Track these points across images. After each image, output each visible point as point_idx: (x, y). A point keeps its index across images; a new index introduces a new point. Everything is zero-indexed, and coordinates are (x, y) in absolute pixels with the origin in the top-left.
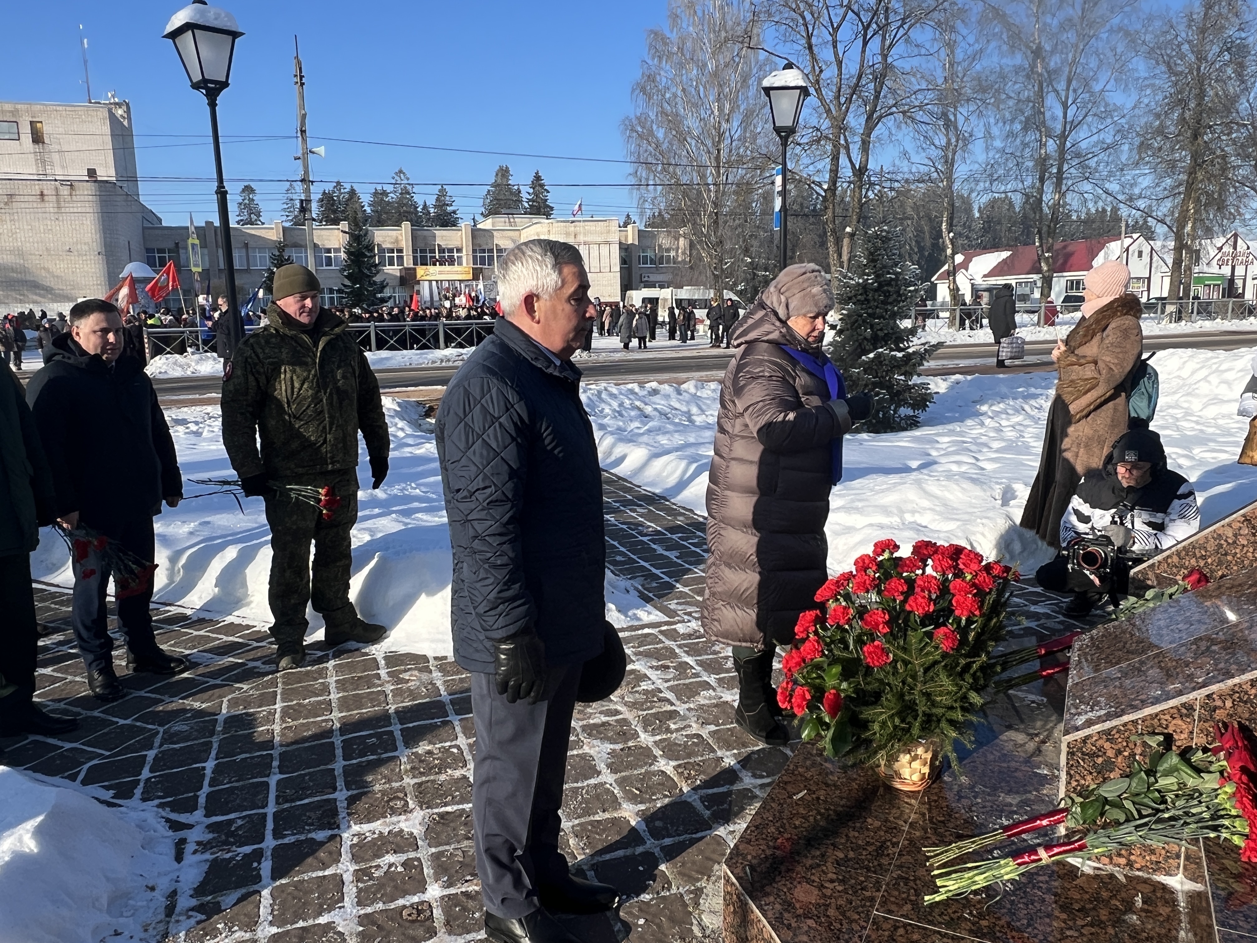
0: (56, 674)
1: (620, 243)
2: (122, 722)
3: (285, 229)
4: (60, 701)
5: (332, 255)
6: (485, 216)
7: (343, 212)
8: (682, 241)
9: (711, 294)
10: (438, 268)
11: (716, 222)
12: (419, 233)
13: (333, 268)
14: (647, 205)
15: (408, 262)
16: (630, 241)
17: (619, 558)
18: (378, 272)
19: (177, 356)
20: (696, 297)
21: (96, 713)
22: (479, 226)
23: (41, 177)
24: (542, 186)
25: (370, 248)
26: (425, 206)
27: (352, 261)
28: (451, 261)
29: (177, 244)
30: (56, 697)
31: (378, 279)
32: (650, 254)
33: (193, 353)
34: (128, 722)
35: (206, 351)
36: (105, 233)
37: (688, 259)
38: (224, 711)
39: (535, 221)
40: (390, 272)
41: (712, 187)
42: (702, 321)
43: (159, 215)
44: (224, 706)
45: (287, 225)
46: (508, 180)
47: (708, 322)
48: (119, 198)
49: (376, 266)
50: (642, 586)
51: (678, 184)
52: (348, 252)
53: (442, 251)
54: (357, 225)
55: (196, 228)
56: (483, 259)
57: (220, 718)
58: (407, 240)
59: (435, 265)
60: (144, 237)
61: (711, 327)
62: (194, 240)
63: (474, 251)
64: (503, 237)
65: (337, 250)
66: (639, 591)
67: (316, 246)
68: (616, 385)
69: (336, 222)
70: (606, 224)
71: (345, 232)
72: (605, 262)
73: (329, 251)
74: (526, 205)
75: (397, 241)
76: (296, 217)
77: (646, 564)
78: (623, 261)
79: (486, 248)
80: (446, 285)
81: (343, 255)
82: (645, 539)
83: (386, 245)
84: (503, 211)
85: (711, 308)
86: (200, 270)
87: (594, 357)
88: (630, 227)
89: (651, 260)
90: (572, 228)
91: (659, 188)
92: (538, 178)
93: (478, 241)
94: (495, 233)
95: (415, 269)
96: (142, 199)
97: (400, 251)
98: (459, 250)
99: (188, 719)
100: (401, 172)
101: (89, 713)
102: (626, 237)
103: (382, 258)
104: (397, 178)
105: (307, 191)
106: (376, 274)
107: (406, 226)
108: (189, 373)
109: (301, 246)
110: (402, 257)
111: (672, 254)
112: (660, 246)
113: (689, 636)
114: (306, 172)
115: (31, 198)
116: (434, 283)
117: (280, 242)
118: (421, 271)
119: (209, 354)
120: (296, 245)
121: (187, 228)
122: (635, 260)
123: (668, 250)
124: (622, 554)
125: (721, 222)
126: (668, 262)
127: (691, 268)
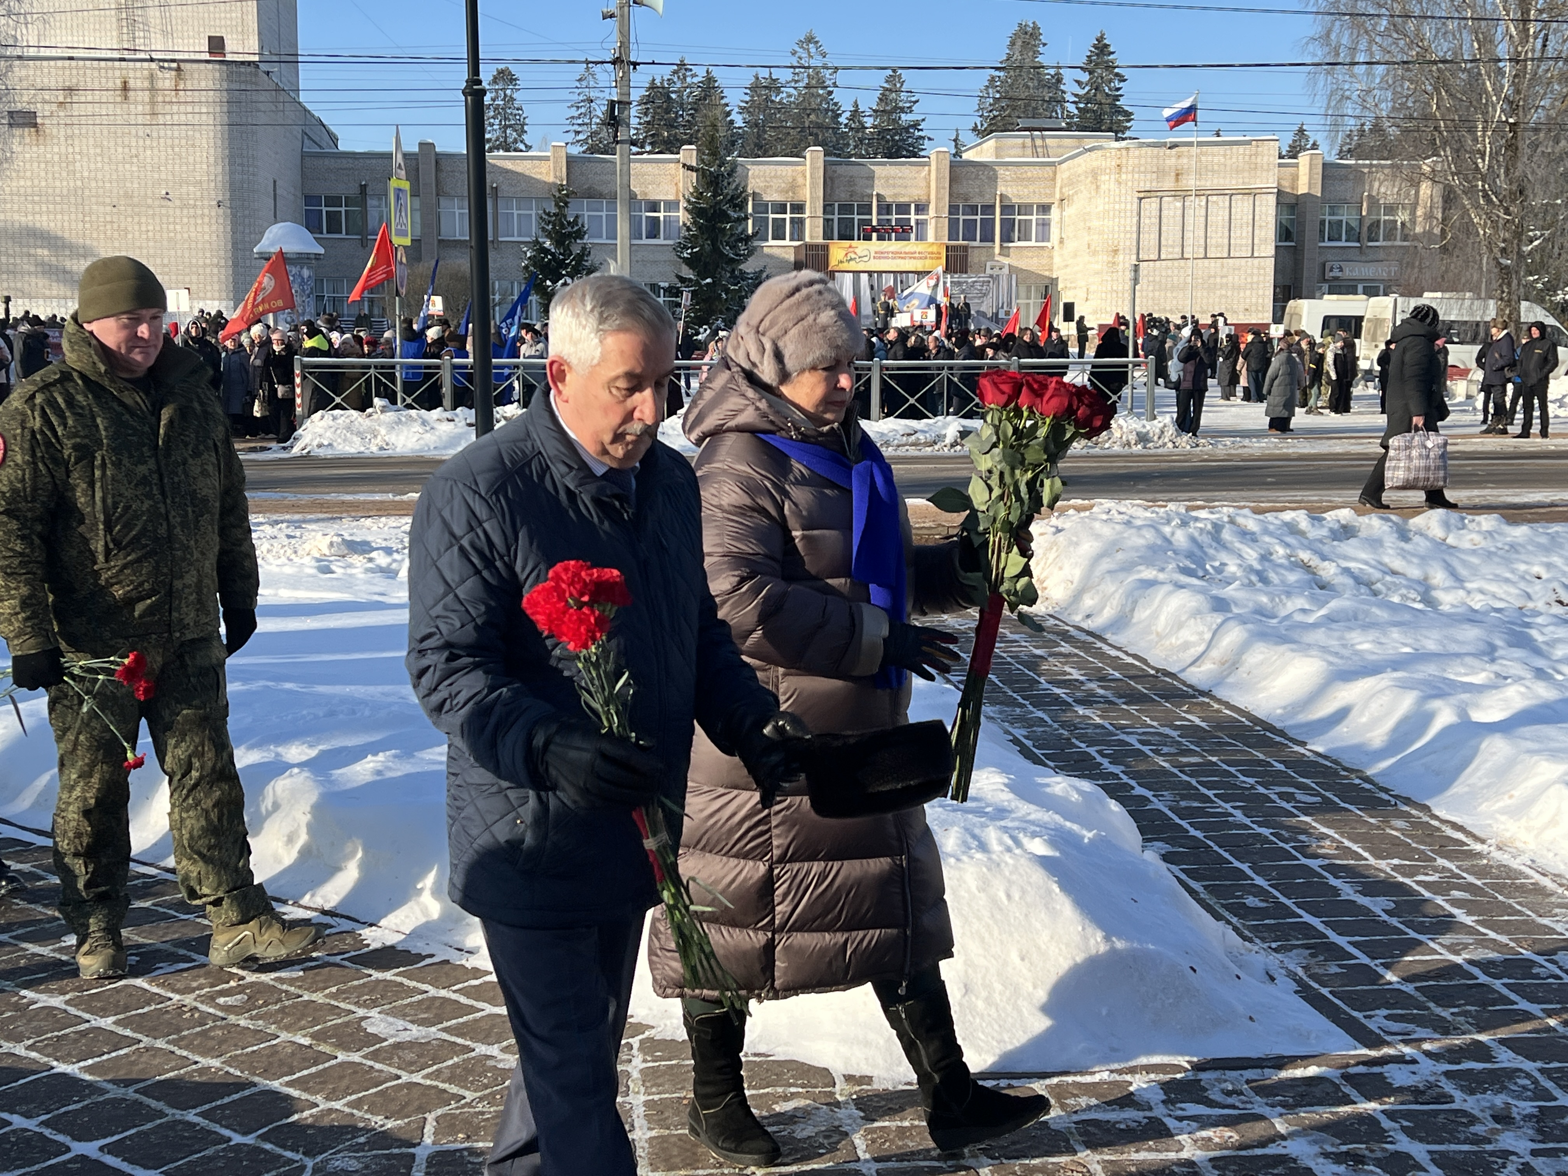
0: (120, 1031)
1: (1280, 193)
2: (237, 1139)
3: (571, 161)
4: (128, 1083)
5: (661, 215)
6: (982, 133)
7: (690, 124)
8: (1425, 189)
9: (1490, 311)
10: (875, 244)
11: (1512, 146)
12: (840, 170)
13: (660, 241)
14: (1349, 108)
15: (813, 233)
16: (1302, 189)
17: (1251, 901)
18: (751, 253)
19: (354, 413)
20: (1453, 318)
21: (191, 1116)
22: (966, 156)
23: (127, 55)
24: (1110, 67)
25: (738, 201)
26: (856, 114)
27: (700, 228)
28: (903, 232)
29: (363, 188)
30: (122, 1074)
31: (749, 267)
32: (1346, 216)
33: (384, 410)
34: (250, 1140)
35: (410, 407)
36: (231, 164)
37: (1437, 231)
38: (428, 1140)
39: (1089, 143)
40: (776, 252)
41: (1507, 67)
42: (1464, 373)
43: (333, 129)
44: (429, 1129)
45: (576, 150)
46: (1036, 53)
47: (1479, 375)
48: (263, 97)
49: (748, 239)
50: (1306, 968)
51: (1423, 61)
52: (696, 211)
53: (884, 208)
54: (714, 153)
55: (405, 155)
56: (970, 226)
57: (421, 1153)
58: (813, 185)
59: (869, 238)
60: (303, 174)
61: (1486, 388)
62: (399, 182)
63: (953, 209)
64: (1019, 180)
65: (672, 205)
66: (1299, 981)
67: (632, 196)
68: (1257, 511)
69: (671, 146)
70: (1252, 149)
71: (690, 168)
72: (1241, 236)
73: (654, 206)
74: (1072, 108)
75: (793, 187)
76: (593, 134)
77: (1315, 922)
78: (1285, 233)
79: (978, 201)
80: (888, 281)
81: (682, 216)
82: (1314, 864)
83: (772, 196)
84: (1022, 123)
85: (1488, 345)
86: (407, 242)
87: (1205, 446)
88: (1304, 159)
89: (1350, 229)
90: (1170, 159)
91: (1380, 69)
92: (1102, 48)
93: (962, 189)
94: (1001, 171)
95: (826, 248)
96: (303, 97)
97: (798, 208)
98: (921, 208)
99: (360, 1148)
100: (810, 40)
101: (178, 1114)
102: (1295, 178)
103: (762, 223)
104: (801, 52)
105: (624, 83)
106: (746, 257)
107: (815, 155)
108: (374, 449)
109: (601, 196)
110: (801, 221)
111: (1402, 217)
112: (1373, 202)
113: (1416, 1093)
114: (624, 45)
115: (105, 96)
116: (864, 277)
117: (560, 188)
118: (838, 251)
119: (413, 412)
120: (592, 194)
121: (388, 156)
122: (1311, 232)
123: (1391, 209)
124: (1259, 892)
125: (1524, 146)
126: (1390, 235)
127: (1444, 249)
